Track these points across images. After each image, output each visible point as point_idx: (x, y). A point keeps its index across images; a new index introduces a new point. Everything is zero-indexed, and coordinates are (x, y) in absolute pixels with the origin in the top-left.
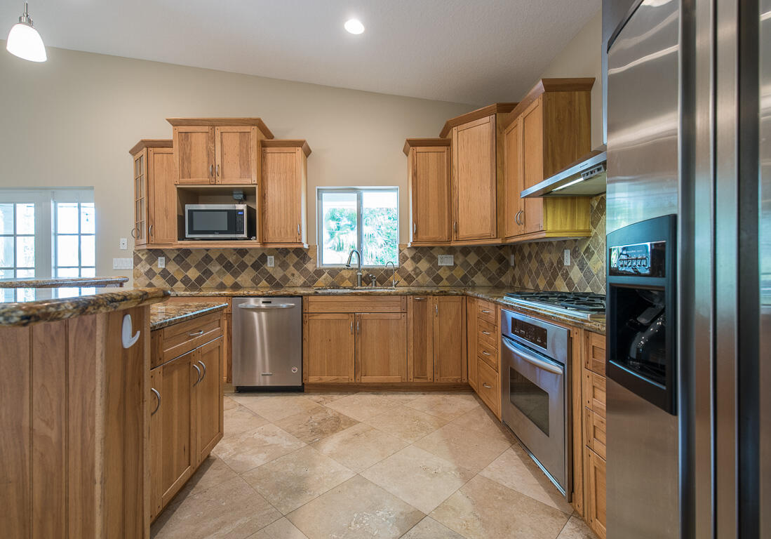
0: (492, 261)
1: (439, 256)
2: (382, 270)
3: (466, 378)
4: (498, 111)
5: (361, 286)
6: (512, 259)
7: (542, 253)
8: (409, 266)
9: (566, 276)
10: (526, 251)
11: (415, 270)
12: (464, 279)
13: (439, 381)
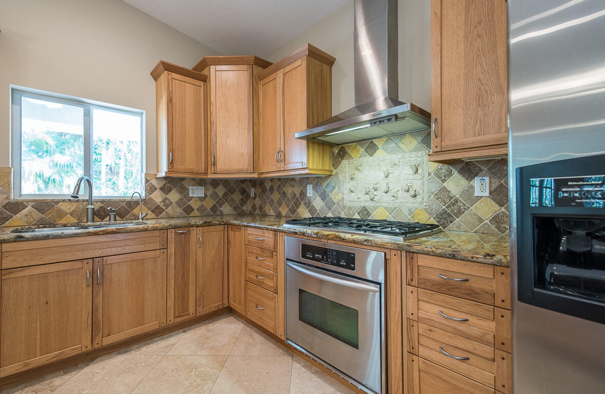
0: (236, 192)
1: (190, 188)
2: (122, 202)
3: (227, 303)
4: (255, 64)
5: (93, 221)
6: (252, 192)
7: (284, 187)
8: (157, 197)
9: (309, 205)
10: (268, 185)
11: (164, 201)
12: (214, 209)
13: (201, 313)
